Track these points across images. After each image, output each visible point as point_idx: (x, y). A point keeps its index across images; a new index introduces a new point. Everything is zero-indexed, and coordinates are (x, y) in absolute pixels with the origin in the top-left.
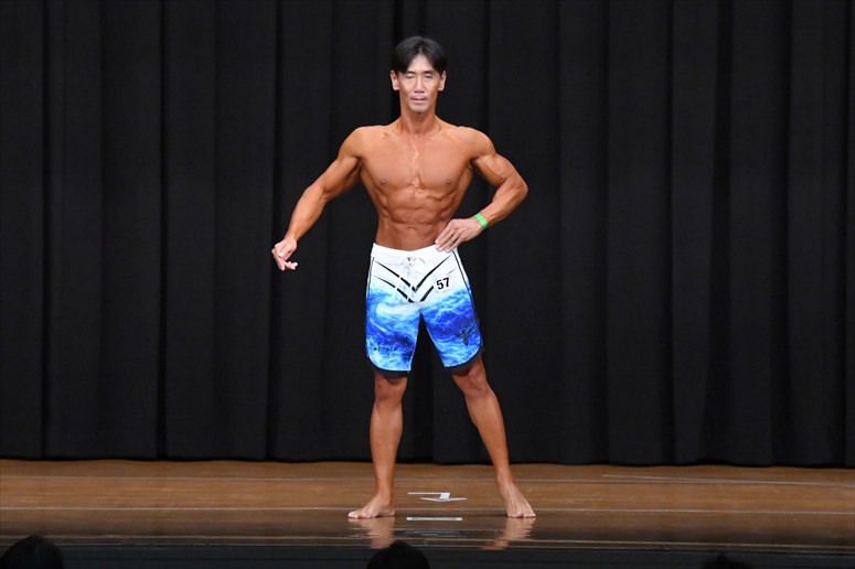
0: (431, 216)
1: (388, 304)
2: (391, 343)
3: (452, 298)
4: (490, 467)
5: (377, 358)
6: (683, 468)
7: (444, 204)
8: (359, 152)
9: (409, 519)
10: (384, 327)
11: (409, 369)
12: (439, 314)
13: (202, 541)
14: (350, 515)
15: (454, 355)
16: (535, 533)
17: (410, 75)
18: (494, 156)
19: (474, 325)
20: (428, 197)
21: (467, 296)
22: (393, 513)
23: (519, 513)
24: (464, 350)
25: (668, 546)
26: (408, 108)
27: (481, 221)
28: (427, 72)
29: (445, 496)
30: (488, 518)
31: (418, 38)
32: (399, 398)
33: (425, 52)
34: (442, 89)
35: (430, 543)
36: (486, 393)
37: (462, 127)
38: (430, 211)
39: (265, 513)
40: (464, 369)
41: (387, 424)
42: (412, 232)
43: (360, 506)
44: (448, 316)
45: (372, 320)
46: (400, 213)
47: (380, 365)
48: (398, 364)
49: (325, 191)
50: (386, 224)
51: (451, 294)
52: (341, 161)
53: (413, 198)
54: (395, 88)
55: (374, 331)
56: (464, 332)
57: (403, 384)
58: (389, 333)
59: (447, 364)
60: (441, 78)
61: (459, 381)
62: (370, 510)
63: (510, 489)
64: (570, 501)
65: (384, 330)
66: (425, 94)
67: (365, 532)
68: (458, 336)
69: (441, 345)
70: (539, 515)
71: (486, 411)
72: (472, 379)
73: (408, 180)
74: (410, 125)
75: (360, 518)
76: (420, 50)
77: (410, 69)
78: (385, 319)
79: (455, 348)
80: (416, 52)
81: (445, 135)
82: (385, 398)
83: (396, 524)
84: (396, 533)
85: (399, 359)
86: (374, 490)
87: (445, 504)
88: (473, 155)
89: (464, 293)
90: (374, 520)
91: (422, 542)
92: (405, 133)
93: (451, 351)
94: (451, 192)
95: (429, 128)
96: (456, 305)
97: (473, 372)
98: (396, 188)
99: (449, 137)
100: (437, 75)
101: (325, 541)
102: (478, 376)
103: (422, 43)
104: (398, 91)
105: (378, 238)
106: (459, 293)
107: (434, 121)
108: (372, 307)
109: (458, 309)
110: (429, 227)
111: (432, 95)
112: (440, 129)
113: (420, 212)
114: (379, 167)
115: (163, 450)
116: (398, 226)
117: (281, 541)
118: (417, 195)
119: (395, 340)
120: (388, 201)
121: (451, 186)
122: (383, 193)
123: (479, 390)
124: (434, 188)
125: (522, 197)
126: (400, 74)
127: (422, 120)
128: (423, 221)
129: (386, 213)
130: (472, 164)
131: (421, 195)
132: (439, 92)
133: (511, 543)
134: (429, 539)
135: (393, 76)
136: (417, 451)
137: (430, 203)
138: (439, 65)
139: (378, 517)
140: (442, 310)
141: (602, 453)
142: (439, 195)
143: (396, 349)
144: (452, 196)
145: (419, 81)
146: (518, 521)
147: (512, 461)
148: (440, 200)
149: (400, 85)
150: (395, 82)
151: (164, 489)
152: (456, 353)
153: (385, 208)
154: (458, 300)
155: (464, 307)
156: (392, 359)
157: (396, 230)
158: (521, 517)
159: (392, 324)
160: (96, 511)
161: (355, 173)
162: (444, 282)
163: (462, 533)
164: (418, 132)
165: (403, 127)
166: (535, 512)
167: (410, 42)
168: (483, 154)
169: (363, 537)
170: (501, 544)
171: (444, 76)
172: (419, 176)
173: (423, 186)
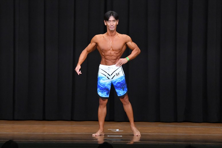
0: (115, 58)
1: (103, 80)
2: (104, 90)
3: (120, 78)
4: (129, 123)
5: (100, 94)
6: (179, 123)
7: (118, 55)
8: (96, 42)
9: (108, 136)
10: (102, 86)
11: (108, 97)
12: (116, 82)
13: (54, 141)
14: (93, 135)
15: (120, 93)
16: (141, 140)
17: (109, 21)
18: (131, 42)
19: (125, 86)
20: (114, 53)
21: (124, 78)
22: (104, 134)
23: (137, 135)
24: (123, 92)
25: (176, 143)
26: (109, 29)
27: (128, 59)
28: (114, 20)
29: (118, 130)
30: (129, 136)
31: (111, 11)
32: (106, 105)
33: (113, 15)
34: (117, 24)
35: (114, 142)
36: (128, 103)
37: (123, 35)
38: (115, 56)
39: (71, 134)
40: (123, 97)
41: (102, 111)
42: (110, 62)
43: (95, 133)
44: (119, 83)
45: (99, 84)
46: (107, 57)
47: (101, 96)
48: (105, 96)
49: (88, 51)
50: (103, 60)
51: (120, 77)
52: (92, 44)
53: (111, 53)
54: (106, 25)
55: (100, 87)
56: (123, 87)
57: (106, 101)
58: (103, 87)
59: (119, 95)
60: (117, 21)
61: (121, 100)
62: (98, 134)
63: (134, 128)
64: (150, 131)
65: (102, 87)
66: (114, 26)
67: (97, 139)
68: (121, 88)
69: (117, 91)
70: (142, 135)
71: (128, 108)
72: (125, 100)
73: (109, 49)
74: (110, 34)
75: (96, 136)
76: (111, 15)
77: (109, 20)
78: (102, 84)
79: (120, 91)
80: (110, 15)
81: (119, 36)
82: (102, 104)
83: (105, 137)
84: (105, 140)
85: (106, 94)
86: (99, 128)
87: (117, 132)
88: (126, 42)
89: (123, 77)
90: (99, 136)
91: (111, 142)
92: (108, 36)
93: (119, 92)
94: (120, 52)
95: (115, 35)
96: (121, 80)
97: (125, 98)
98: (106, 51)
99: (119, 37)
100: (116, 21)
101: (86, 142)
102: (126, 99)
103: (112, 13)
104: (106, 26)
105: (101, 63)
106: (122, 77)
107: (116, 33)
108: (99, 81)
109: (121, 81)
110: (115, 61)
111: (115, 26)
112: (117, 35)
113: (112, 57)
114: (102, 45)
115: (44, 118)
116: (106, 60)
117: (75, 142)
118: (112, 52)
119: (104, 89)
120: (104, 54)
121: (120, 50)
122: (103, 52)
123: (127, 102)
124: (116, 50)
125: (139, 53)
126: (107, 21)
127: (113, 32)
128: (113, 59)
129: (104, 57)
130: (126, 44)
131: (113, 52)
132: (117, 25)
133: (134, 142)
134: (113, 141)
135: (105, 21)
136: (110, 118)
137: (115, 54)
138: (116, 18)
139: (100, 135)
140: (117, 81)
141: (158, 119)
142: (117, 52)
143: (105, 92)
144: (121, 52)
145: (112, 23)
146: (137, 137)
147: (135, 121)
148: (117, 54)
149: (107, 24)
150: (105, 23)
151: (45, 128)
152: (121, 93)
153: (104, 56)
154: (121, 79)
155: (123, 81)
156: (104, 94)
157: (106, 61)
158: (137, 136)
159: (104, 85)
160: (27, 134)
161: (95, 47)
162: (118, 74)
163: (122, 140)
164: (112, 36)
165: (108, 35)
166: (141, 134)
167: (109, 13)
168: (129, 41)
169: (96, 141)
170: (132, 143)
171: (118, 21)
172: (112, 47)
173: (113, 50)
